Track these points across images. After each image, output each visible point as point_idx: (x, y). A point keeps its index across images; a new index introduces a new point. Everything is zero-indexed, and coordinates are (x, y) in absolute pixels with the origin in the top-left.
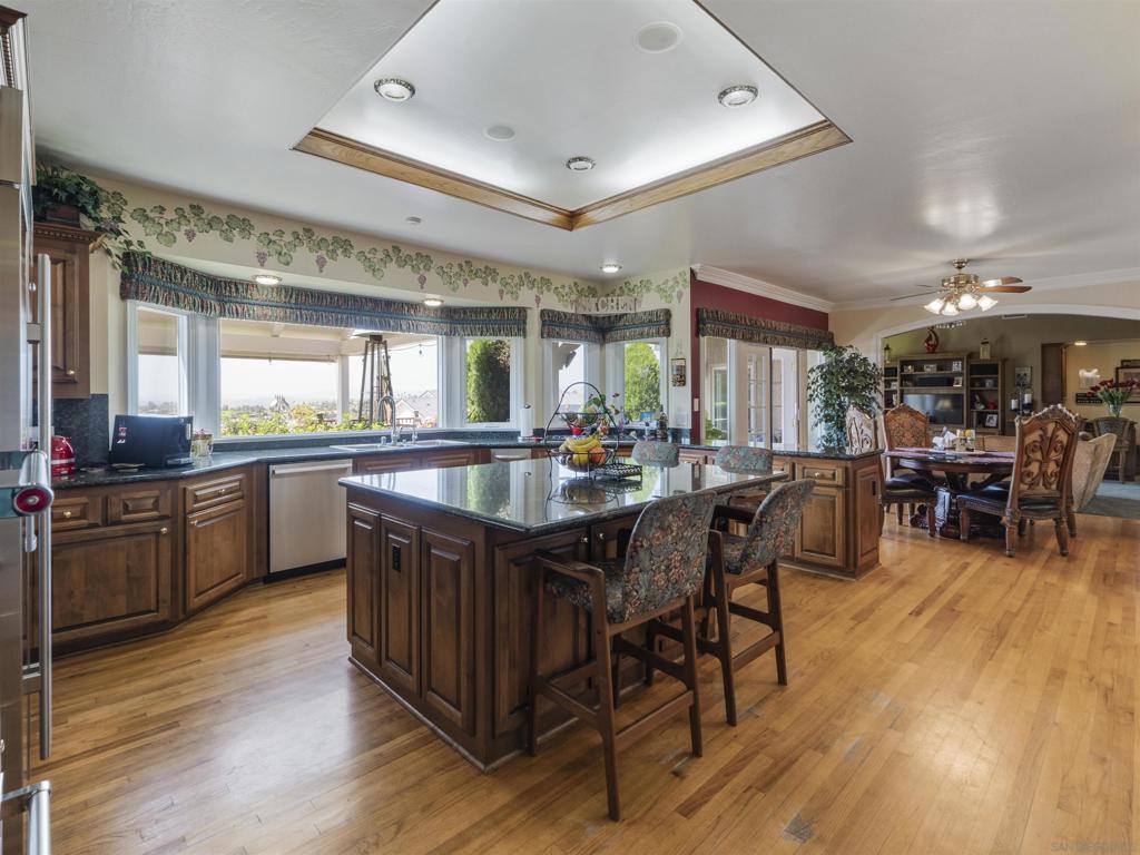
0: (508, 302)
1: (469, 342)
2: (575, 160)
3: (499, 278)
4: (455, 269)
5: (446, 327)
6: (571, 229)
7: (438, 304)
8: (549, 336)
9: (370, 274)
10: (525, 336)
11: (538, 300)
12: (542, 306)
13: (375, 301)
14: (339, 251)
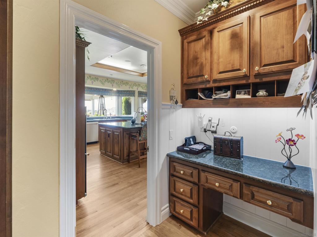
0: (131, 89)
1: (123, 98)
2: (142, 65)
3: (129, 84)
4: (120, 83)
5: (118, 94)
6: (142, 76)
7: (116, 90)
8: (140, 97)
9: (102, 84)
10: (134, 96)
11: (137, 89)
12: (138, 90)
13: (103, 89)
14: (96, 80)
